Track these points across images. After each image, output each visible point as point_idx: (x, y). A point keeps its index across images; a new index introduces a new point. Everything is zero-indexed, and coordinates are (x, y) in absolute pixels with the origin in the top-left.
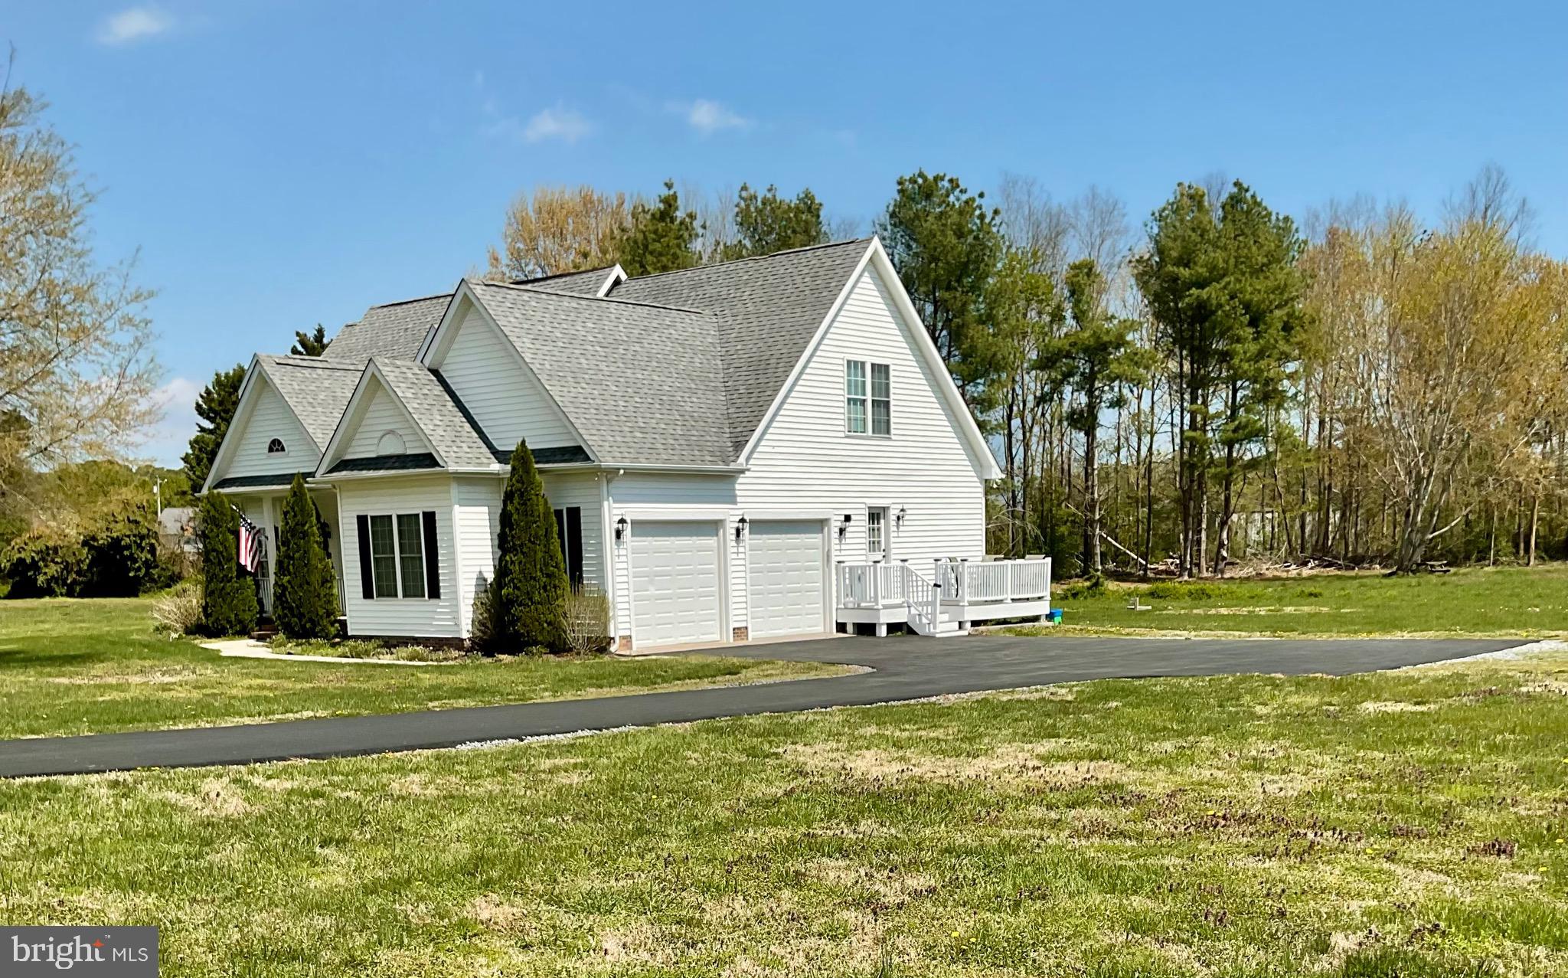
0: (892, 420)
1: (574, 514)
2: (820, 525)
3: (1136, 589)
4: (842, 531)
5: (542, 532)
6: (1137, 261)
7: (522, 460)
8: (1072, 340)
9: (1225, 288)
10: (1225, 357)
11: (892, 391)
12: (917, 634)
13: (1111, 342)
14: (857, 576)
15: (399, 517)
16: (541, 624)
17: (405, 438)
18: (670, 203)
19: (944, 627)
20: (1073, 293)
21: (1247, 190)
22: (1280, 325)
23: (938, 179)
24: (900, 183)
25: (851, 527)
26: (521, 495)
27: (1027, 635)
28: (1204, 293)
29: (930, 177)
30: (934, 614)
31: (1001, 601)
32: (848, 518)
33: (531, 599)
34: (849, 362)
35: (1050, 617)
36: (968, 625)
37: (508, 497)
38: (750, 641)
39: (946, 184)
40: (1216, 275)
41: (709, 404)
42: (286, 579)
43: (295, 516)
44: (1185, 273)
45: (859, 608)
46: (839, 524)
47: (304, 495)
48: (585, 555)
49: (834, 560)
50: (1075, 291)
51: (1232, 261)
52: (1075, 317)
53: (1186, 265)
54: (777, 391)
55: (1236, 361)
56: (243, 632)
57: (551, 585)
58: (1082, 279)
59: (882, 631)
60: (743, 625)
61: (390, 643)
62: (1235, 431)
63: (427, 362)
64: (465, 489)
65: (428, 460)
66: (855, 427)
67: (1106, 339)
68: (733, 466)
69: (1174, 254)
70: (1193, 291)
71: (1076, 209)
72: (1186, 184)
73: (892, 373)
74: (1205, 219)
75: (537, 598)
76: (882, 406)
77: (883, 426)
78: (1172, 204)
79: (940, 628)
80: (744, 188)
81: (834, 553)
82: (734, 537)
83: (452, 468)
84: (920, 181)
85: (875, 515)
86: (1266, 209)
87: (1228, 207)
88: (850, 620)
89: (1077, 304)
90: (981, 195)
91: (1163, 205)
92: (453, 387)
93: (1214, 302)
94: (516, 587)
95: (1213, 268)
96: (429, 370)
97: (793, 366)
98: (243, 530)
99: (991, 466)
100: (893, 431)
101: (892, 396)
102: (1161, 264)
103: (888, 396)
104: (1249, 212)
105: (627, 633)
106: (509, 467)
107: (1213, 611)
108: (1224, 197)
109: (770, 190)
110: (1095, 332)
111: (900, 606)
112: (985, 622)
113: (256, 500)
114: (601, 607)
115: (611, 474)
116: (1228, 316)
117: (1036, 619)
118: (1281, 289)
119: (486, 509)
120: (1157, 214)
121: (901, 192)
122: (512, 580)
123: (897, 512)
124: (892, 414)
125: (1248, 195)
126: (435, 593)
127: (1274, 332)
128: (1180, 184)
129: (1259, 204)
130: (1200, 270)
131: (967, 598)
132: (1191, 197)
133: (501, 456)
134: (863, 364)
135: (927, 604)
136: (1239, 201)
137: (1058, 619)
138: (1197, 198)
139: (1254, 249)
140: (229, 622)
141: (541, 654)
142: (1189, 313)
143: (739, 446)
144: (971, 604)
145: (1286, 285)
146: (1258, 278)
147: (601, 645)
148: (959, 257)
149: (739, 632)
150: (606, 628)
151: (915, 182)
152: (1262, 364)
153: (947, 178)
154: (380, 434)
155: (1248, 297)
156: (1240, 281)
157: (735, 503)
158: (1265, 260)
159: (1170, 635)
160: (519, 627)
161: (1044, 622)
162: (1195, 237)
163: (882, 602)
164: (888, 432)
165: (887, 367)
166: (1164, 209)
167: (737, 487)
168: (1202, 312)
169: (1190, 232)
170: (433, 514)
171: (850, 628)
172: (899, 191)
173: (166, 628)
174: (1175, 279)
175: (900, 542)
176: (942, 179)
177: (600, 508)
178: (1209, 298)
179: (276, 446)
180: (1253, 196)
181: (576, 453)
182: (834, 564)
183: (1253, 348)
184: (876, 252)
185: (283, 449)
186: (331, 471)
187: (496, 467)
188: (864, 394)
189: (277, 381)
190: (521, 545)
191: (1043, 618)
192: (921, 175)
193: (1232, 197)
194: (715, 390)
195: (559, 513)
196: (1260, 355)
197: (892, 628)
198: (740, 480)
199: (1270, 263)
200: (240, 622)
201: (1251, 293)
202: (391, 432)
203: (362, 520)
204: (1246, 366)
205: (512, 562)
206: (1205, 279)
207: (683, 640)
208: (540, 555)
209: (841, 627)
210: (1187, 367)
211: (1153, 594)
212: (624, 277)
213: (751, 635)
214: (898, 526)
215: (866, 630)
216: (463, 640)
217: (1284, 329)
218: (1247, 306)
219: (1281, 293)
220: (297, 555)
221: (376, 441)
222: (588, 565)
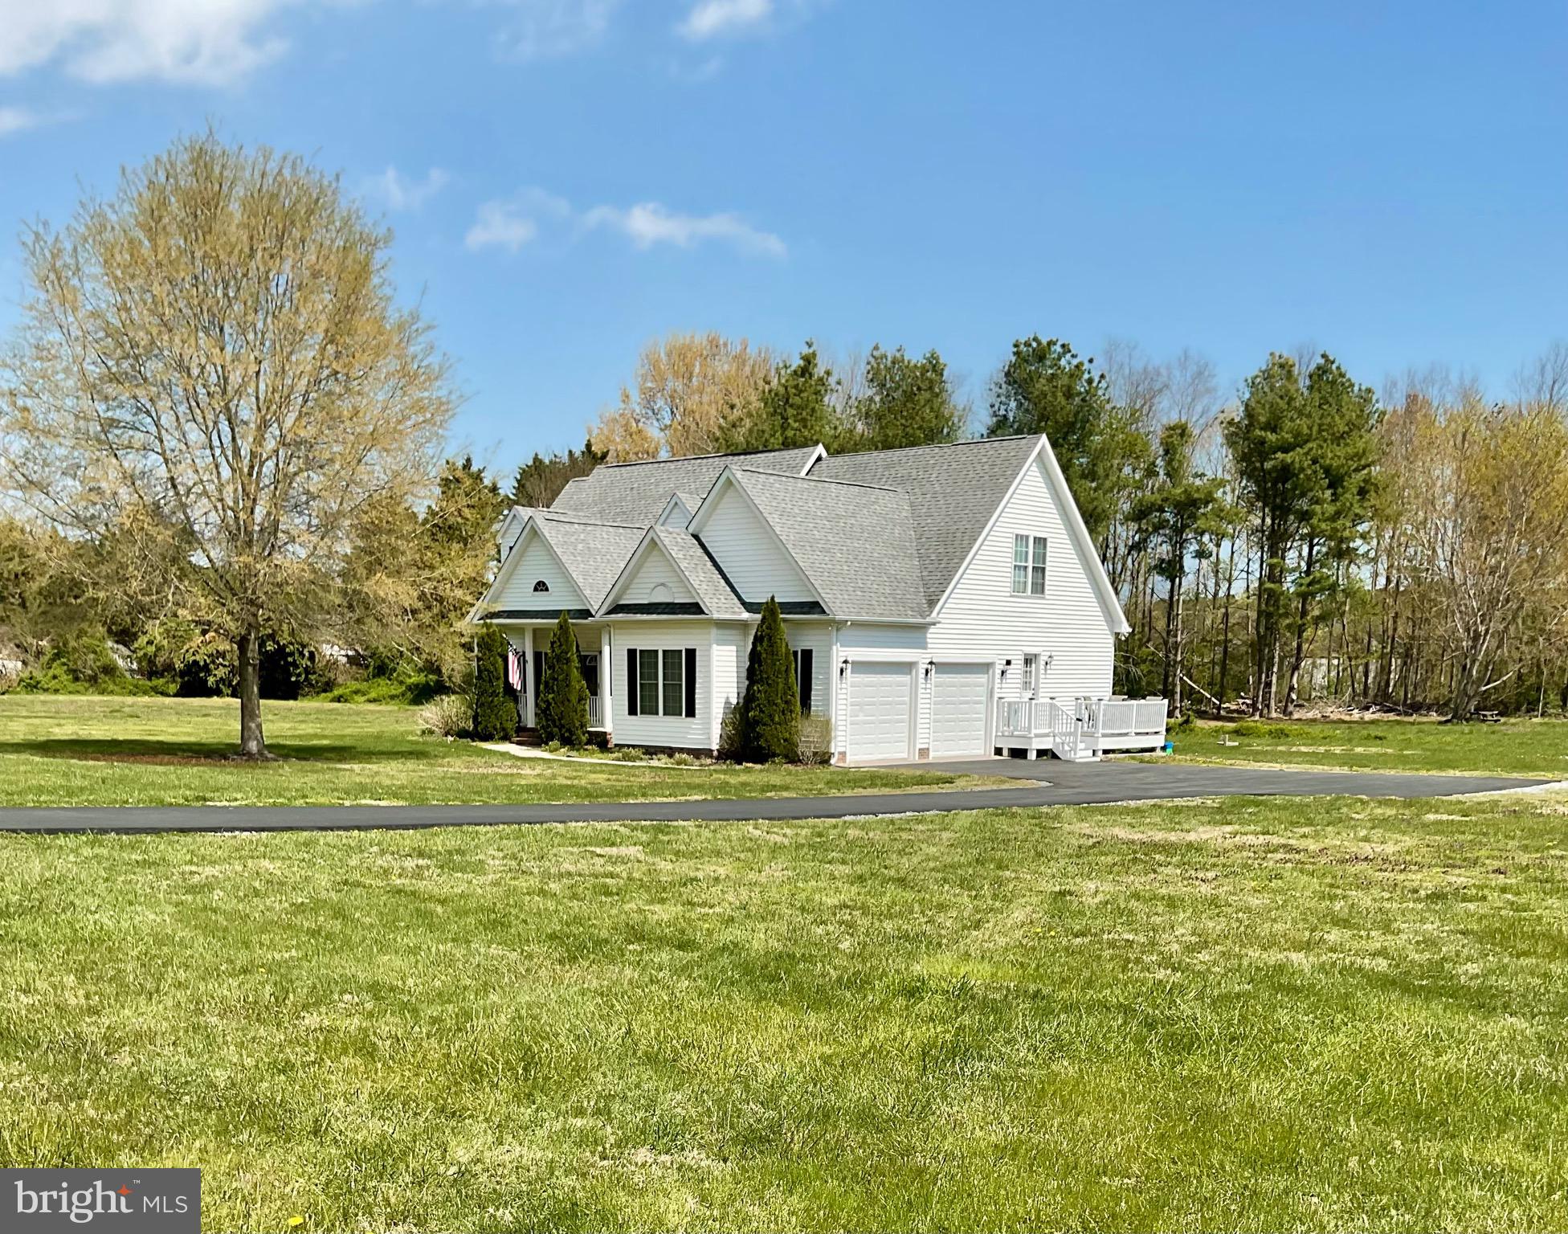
0: (1047, 583)
1: (807, 655)
2: (985, 667)
3: (1223, 727)
4: (1003, 673)
5: (784, 668)
6: (1229, 423)
7: (770, 611)
8: (1165, 495)
9: (1307, 454)
10: (1304, 517)
11: (1048, 559)
12: (1058, 758)
13: (1200, 499)
14: (1013, 709)
15: (664, 651)
16: (779, 740)
17: (674, 590)
18: (809, 360)
19: (1083, 755)
20: (1167, 452)
21: (1333, 362)
22: (1355, 491)
23: (1051, 343)
24: (1016, 346)
25: (1011, 669)
26: (770, 639)
27: (1148, 762)
28: (1288, 458)
29: (1044, 342)
30: (1075, 743)
31: (1126, 734)
32: (1008, 663)
33: (772, 720)
34: (1017, 535)
35: (1164, 748)
36: (1100, 753)
37: (757, 640)
38: (930, 760)
39: (1058, 348)
40: (1299, 441)
41: (907, 568)
42: (551, 696)
43: (561, 645)
44: (1271, 437)
45: (1012, 736)
46: (1002, 667)
47: (568, 628)
48: (814, 687)
49: (996, 696)
50: (1169, 451)
51: (1315, 429)
52: (1168, 474)
53: (1274, 430)
54: (963, 559)
55: (1314, 521)
56: (506, 738)
57: (788, 710)
58: (1176, 440)
59: (1032, 756)
60: (926, 746)
61: (651, 751)
62: (1309, 585)
63: (691, 529)
64: (720, 632)
65: (695, 608)
66: (1019, 588)
67: (1196, 496)
68: (928, 620)
69: (1262, 419)
70: (1279, 455)
71: (1168, 368)
72: (1277, 354)
73: (1048, 544)
74: (1292, 389)
75: (777, 719)
76: (1040, 571)
77: (1039, 587)
78: (1264, 372)
79: (1080, 754)
80: (876, 348)
81: (996, 690)
82: (923, 676)
83: (716, 616)
84: (1034, 345)
85: (1028, 661)
86: (1349, 380)
87: (1315, 378)
88: (1006, 746)
89: (1169, 463)
90: (1091, 361)
91: (1256, 372)
92: (710, 550)
93: (1297, 466)
94: (762, 711)
95: (1297, 434)
96: (693, 535)
97: (975, 540)
98: (510, 654)
99: (1121, 622)
100: (1047, 592)
101: (1048, 564)
102: (1250, 426)
103: (1044, 563)
104: (1334, 382)
105: (842, 749)
106: (759, 617)
107: (1294, 749)
108: (1313, 367)
109: (899, 350)
110: (1186, 490)
111: (1047, 735)
112: (1113, 751)
113: (519, 630)
114: (826, 727)
115: (840, 625)
116: (1308, 478)
117: (1153, 750)
118: (1359, 456)
119: (734, 648)
120: (1250, 381)
121: (1017, 354)
122: (759, 705)
123: (1046, 658)
124: (1047, 578)
125: (1334, 367)
126: (691, 713)
127: (1350, 496)
128: (1272, 354)
129: (1342, 375)
130: (1286, 436)
131: (1101, 731)
132: (1282, 366)
133: (749, 607)
134: (1027, 537)
135: (1070, 734)
136: (1325, 372)
137: (1169, 751)
138: (1287, 368)
139: (1337, 418)
140: (496, 729)
141: (781, 764)
142: (1274, 475)
143: (932, 603)
144: (1104, 736)
145: (1364, 452)
146: (1338, 445)
147: (824, 759)
148: (1068, 415)
149: (924, 752)
150: (829, 742)
151: (1030, 345)
152: (1339, 524)
153: (1059, 343)
154: (652, 586)
155: (1328, 462)
156: (1322, 447)
157: (926, 648)
158: (1347, 429)
159: (1265, 767)
160: (762, 743)
161: (1159, 753)
162: (1282, 404)
163: (1034, 731)
164: (1043, 592)
165: (1045, 540)
166: (1257, 377)
167: (929, 636)
168: (1285, 472)
169: (1279, 400)
170: (694, 650)
171: (1005, 752)
172: (1015, 354)
173: (431, 732)
174: (1262, 442)
175: (1049, 684)
176: (1055, 344)
177: (831, 649)
178: (1293, 462)
179: (541, 587)
180: (1338, 368)
181: (814, 607)
182: (996, 699)
183: (1330, 509)
184: (1043, 447)
185: (547, 590)
186: (609, 613)
187: (745, 615)
188: (1026, 561)
189: (547, 535)
190: (768, 678)
191: (1158, 750)
192: (1035, 339)
193: (1319, 368)
194: (911, 556)
195: (795, 653)
196: (1337, 515)
197: (1041, 753)
198: (931, 631)
199: (1351, 430)
200: (504, 729)
201: (1332, 459)
202: (663, 584)
203: (632, 653)
204: (1323, 526)
205: (759, 691)
206: (1290, 444)
207: (880, 757)
208: (781, 686)
209: (998, 751)
210: (1268, 521)
211: (1237, 732)
212: (824, 454)
213: (932, 754)
214: (1046, 669)
215: (1019, 754)
216: (712, 751)
217: (1359, 493)
218: (1327, 471)
219: (1359, 460)
220: (561, 677)
221: (648, 591)
222: (816, 695)
